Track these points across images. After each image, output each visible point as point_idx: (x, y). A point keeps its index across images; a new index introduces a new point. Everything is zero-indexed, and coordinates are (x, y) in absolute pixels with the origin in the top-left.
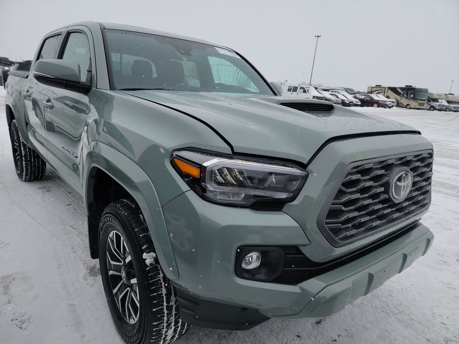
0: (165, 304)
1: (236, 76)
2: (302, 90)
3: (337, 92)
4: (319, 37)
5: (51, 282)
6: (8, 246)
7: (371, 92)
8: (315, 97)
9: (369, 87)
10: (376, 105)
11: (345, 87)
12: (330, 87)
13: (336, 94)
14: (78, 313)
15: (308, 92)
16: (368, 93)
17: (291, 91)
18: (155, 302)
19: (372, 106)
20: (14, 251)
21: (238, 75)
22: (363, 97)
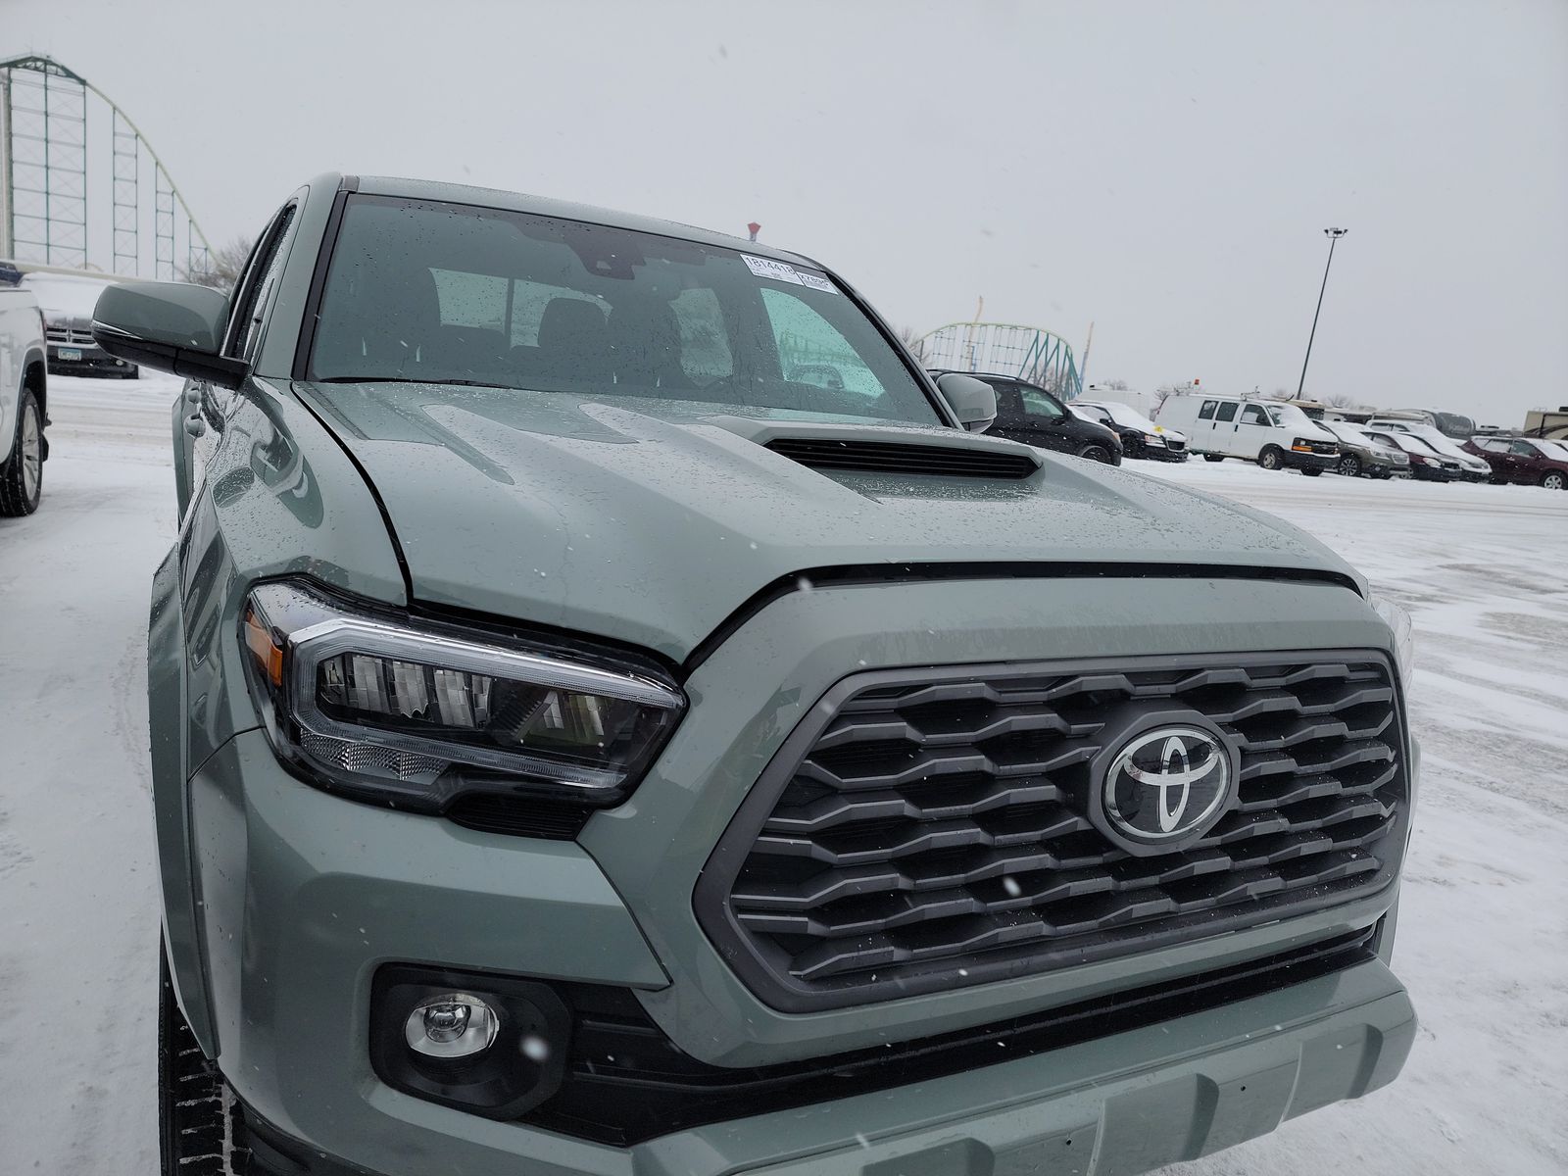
0: (227, 1144)
1: (1032, 361)
2: (1254, 416)
3: (1398, 426)
4: (1340, 232)
5: (78, 1002)
6: (27, 865)
7: (1542, 433)
8: (1303, 443)
9: (1530, 414)
10: (1553, 480)
11: (1436, 412)
12: (1374, 409)
13: (1394, 434)
14: (99, 1123)
15: (1277, 422)
16: (1530, 434)
17: (1211, 418)
18: (189, 1131)
19: (1541, 483)
20: (32, 884)
21: (1037, 357)
22: (1501, 448)
